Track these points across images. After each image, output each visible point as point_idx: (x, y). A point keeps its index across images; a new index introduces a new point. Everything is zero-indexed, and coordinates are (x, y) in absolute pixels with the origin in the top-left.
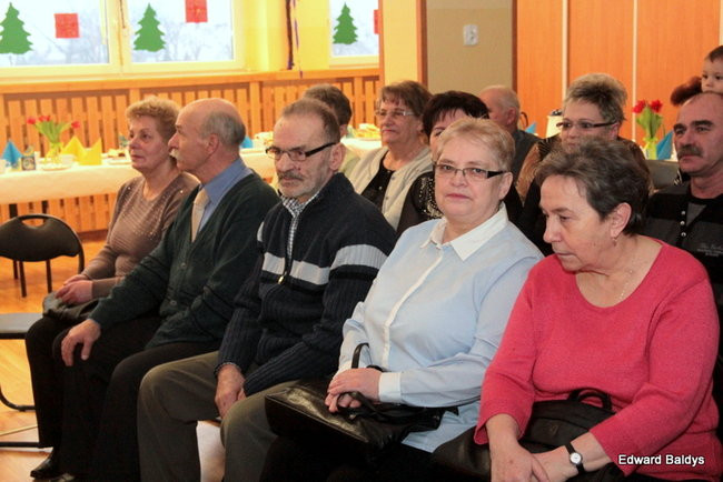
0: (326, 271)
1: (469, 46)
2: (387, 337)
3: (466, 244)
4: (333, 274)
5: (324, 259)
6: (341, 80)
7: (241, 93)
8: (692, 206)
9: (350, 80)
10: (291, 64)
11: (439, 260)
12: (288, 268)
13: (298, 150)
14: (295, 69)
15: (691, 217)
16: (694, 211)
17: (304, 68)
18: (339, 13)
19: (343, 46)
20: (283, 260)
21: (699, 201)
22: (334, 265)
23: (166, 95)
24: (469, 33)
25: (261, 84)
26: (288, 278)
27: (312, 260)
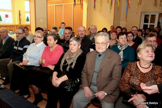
0: (23, 48)
1: (42, 22)
2: (28, 57)
3: (38, 45)
4: (23, 49)
5: (22, 47)
6: (27, 26)
7: (13, 27)
8: (65, 41)
9: (28, 26)
10: (20, 24)
11: (35, 47)
12: (18, 48)
13: (19, 33)
14: (21, 24)
15: (65, 43)
16: (66, 42)
17: (22, 24)
18: (27, 17)
19: (27, 22)
20: (17, 47)
21: (66, 41)
22: (24, 48)
23: (4, 27)
24: (41, 20)
25: (16, 26)
26: (18, 49)
27: (21, 47)
